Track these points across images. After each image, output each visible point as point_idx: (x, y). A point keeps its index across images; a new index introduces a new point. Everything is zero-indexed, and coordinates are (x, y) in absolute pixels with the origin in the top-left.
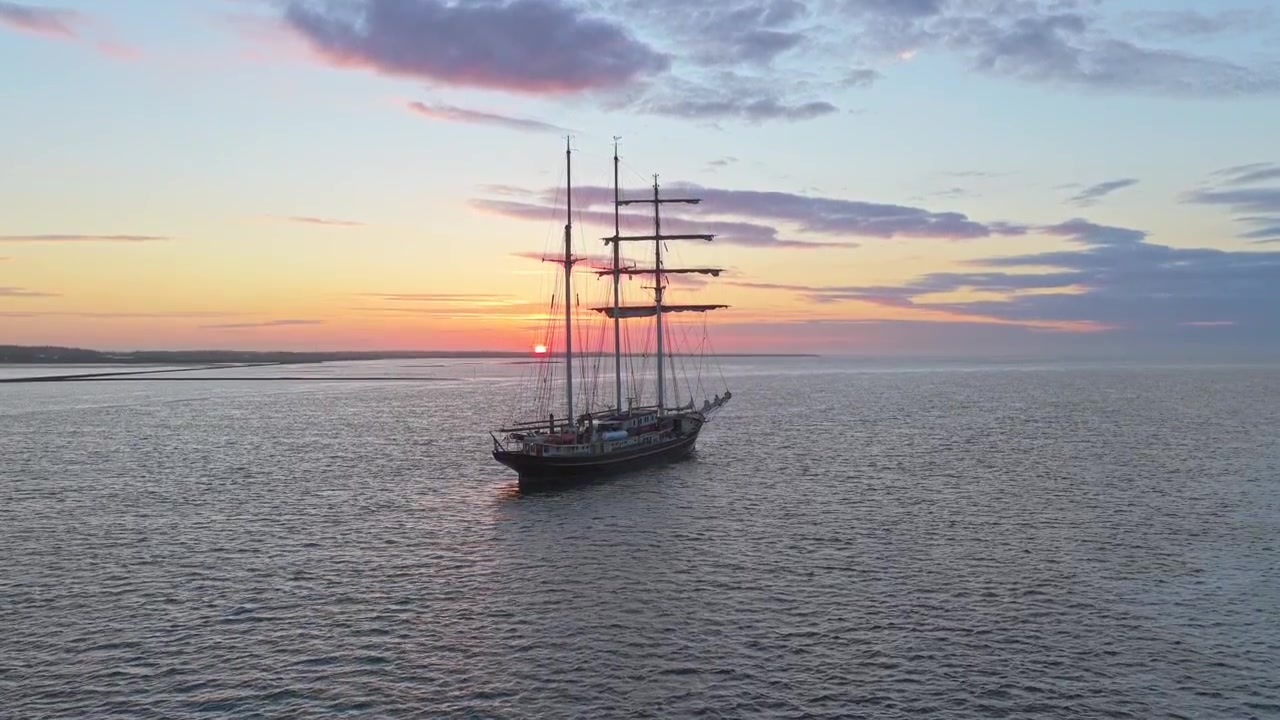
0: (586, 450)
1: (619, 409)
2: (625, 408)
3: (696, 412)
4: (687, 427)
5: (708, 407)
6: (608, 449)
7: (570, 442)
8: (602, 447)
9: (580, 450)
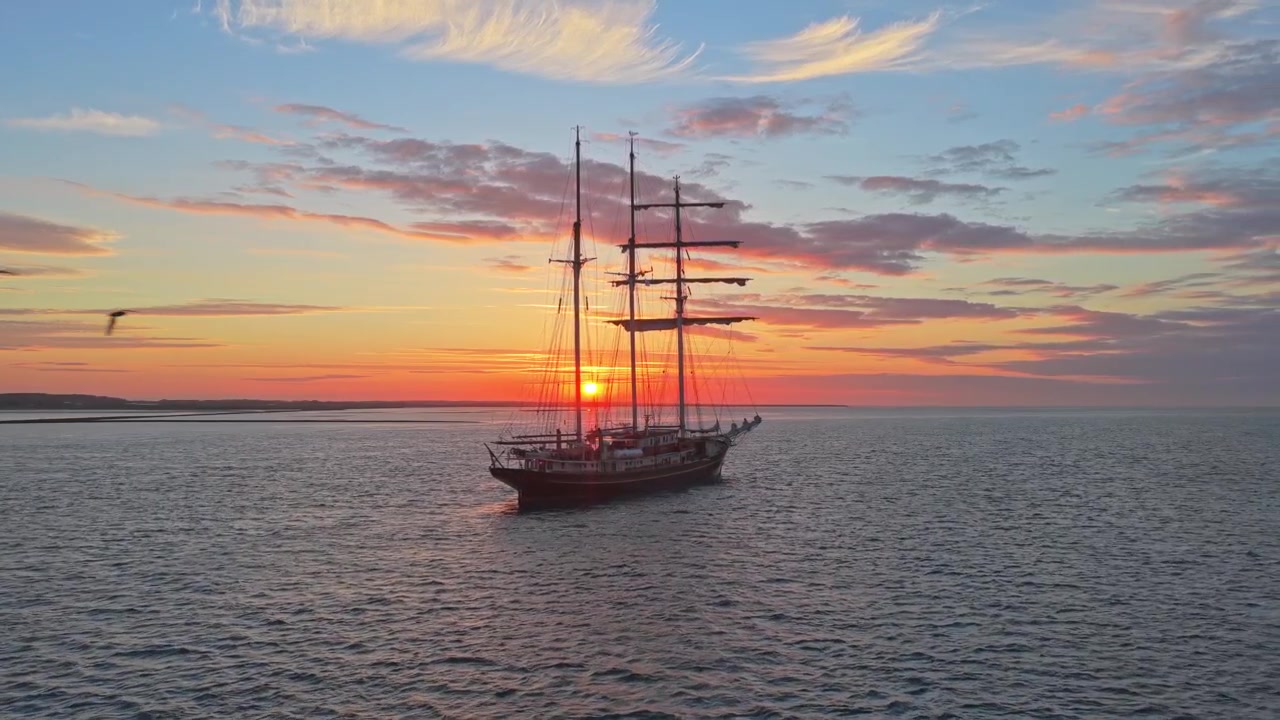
0: (595, 469)
1: (635, 426)
2: (641, 427)
3: (722, 436)
4: (711, 450)
5: (735, 430)
6: (621, 468)
7: (578, 458)
8: (614, 465)
9: (589, 468)
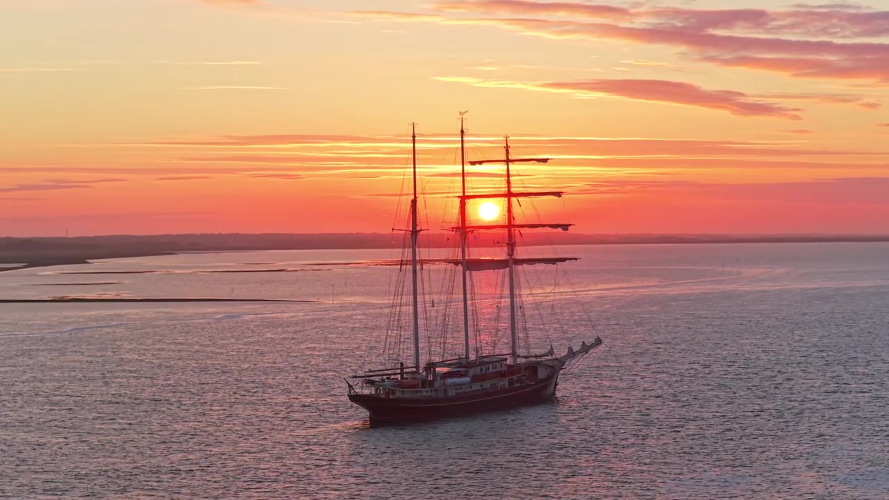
0: (429, 394)
1: (467, 357)
2: (472, 357)
3: (557, 359)
4: (542, 373)
5: (572, 354)
6: (452, 393)
7: (414, 386)
8: (446, 391)
9: (424, 394)
